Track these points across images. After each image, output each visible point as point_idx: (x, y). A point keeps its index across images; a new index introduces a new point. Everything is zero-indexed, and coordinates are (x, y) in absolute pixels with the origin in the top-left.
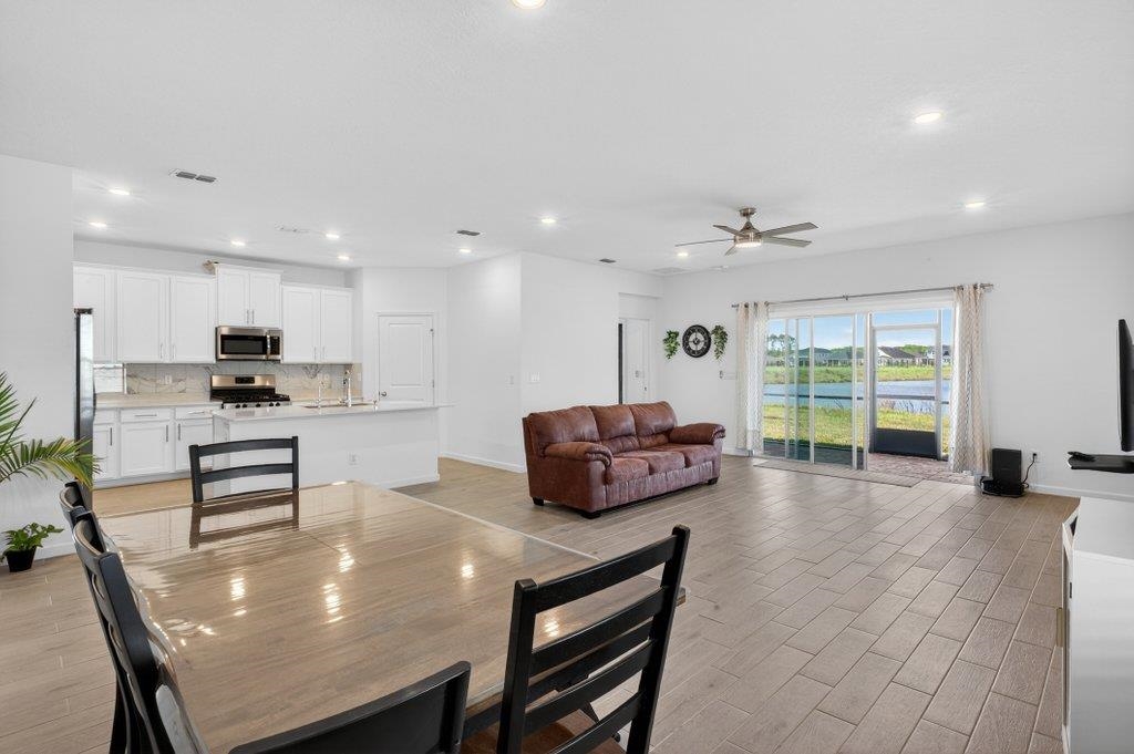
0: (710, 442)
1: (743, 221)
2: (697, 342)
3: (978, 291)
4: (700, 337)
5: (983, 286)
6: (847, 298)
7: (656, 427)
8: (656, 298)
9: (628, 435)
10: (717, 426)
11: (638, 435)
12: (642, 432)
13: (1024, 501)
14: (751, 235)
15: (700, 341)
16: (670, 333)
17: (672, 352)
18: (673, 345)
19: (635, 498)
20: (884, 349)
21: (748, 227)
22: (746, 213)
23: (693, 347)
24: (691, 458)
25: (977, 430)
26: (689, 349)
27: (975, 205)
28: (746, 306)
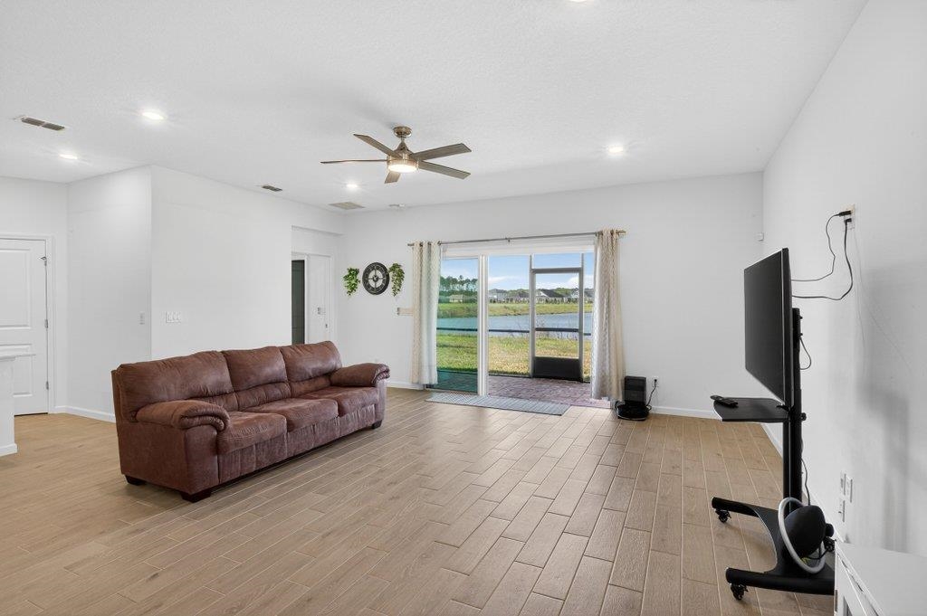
0: (371, 384)
1: (399, 141)
2: (376, 279)
3: (614, 236)
4: (379, 274)
5: (618, 233)
6: (509, 240)
7: (314, 370)
8: (336, 235)
9: (276, 382)
10: (380, 366)
11: (290, 380)
12: (297, 376)
13: (650, 423)
14: (405, 156)
15: (380, 278)
16: (351, 270)
17: (352, 288)
18: (353, 282)
19: (267, 463)
20: (544, 291)
21: (403, 148)
22: (401, 132)
23: (372, 283)
24: (346, 404)
25: (613, 361)
26: (369, 286)
27: (616, 150)
28: (421, 245)
